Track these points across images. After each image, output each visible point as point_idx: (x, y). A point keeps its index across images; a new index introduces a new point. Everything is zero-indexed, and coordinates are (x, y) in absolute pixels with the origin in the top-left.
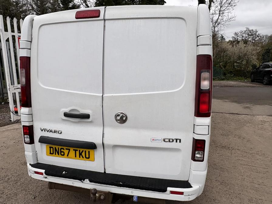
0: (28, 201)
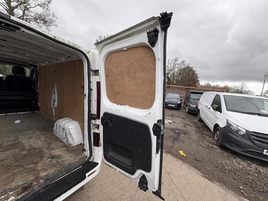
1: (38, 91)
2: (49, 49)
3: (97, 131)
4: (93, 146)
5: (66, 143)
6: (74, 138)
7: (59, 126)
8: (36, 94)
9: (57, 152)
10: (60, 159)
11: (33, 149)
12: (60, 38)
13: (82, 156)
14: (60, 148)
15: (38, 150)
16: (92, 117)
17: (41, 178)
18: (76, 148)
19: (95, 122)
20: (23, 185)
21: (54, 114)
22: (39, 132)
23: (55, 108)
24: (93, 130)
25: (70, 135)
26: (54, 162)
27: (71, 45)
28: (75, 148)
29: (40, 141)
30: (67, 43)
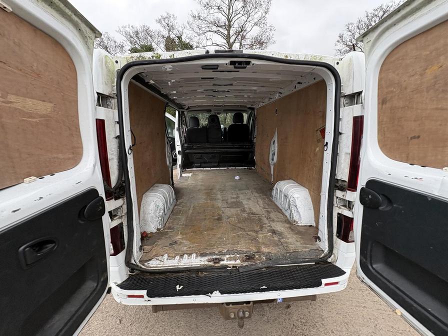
0: (112, 330)
1: (255, 141)
2: (274, 80)
3: (346, 213)
4: (335, 237)
5: (289, 217)
6: (301, 214)
7: (280, 191)
8: (252, 144)
9: (279, 227)
10: (283, 238)
11: (253, 214)
12: (293, 55)
13: (314, 247)
14: (281, 222)
15: (257, 216)
16: (338, 185)
17: (263, 254)
18: (304, 231)
19: (343, 196)
20: (247, 252)
21: (272, 173)
22: (257, 195)
23: (274, 165)
24: (337, 208)
25: (295, 208)
26: (276, 239)
27: (309, 60)
28: (302, 230)
29: (258, 206)
30: (302, 59)
